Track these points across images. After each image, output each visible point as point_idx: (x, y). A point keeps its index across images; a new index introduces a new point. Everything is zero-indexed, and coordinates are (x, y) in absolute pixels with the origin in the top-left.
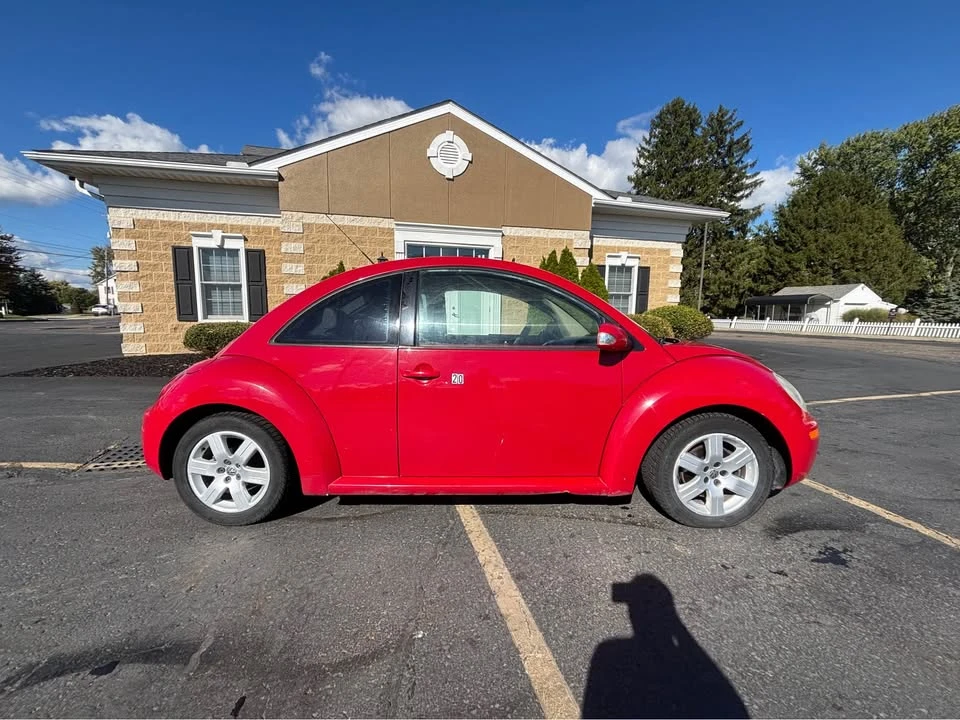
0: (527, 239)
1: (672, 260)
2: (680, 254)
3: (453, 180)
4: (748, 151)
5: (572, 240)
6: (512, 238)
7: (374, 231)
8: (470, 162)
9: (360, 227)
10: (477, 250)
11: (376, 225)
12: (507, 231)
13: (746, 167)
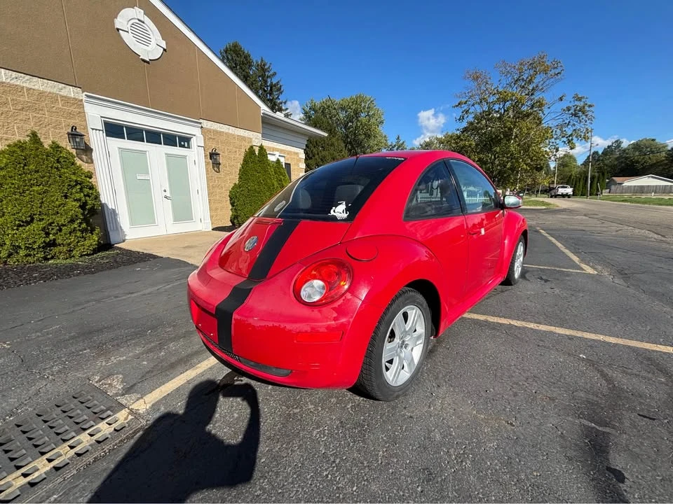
0: (221, 133)
1: (299, 160)
2: (303, 156)
3: (148, 62)
4: (281, 93)
5: (251, 139)
6: (209, 131)
7: (54, 98)
8: (165, 50)
9: (29, 89)
10: (180, 137)
11: (55, 90)
12: (206, 124)
13: (281, 103)
